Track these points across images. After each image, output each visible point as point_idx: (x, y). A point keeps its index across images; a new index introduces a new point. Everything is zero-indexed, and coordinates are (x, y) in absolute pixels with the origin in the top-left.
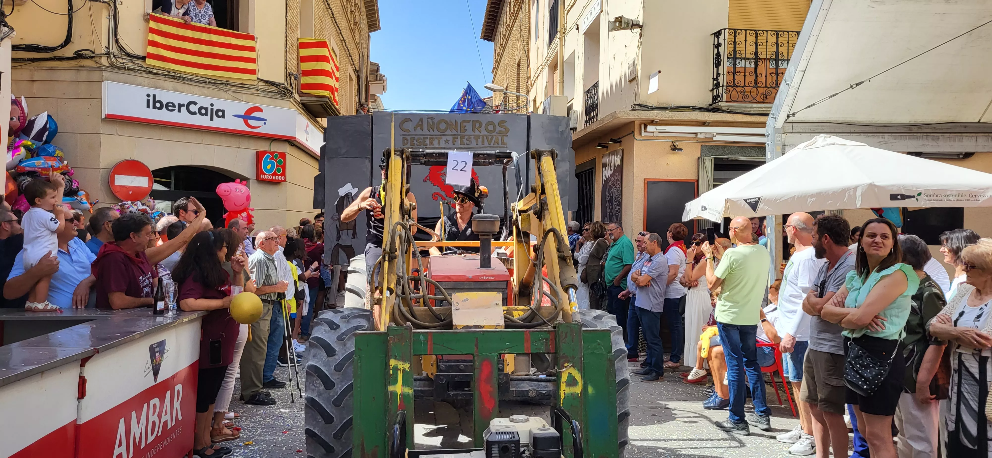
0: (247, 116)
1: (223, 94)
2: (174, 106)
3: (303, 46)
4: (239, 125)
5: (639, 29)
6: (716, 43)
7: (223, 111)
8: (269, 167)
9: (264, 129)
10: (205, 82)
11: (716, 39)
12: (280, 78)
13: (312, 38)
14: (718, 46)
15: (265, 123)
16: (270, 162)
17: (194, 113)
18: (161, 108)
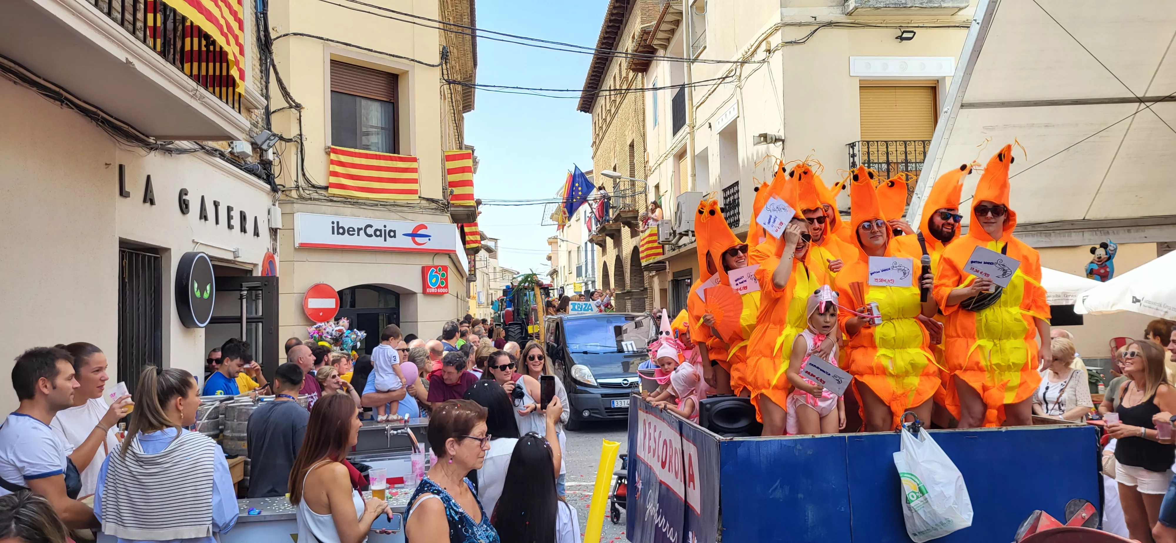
0: (413, 235)
1: (393, 215)
2: (354, 230)
3: (446, 159)
4: (408, 243)
5: (781, 143)
6: (851, 153)
7: (394, 232)
8: (434, 281)
9: (429, 245)
10: (377, 205)
11: (851, 150)
12: (438, 195)
14: (853, 156)
15: (429, 240)
16: (435, 276)
17: (370, 236)
18: (343, 234)
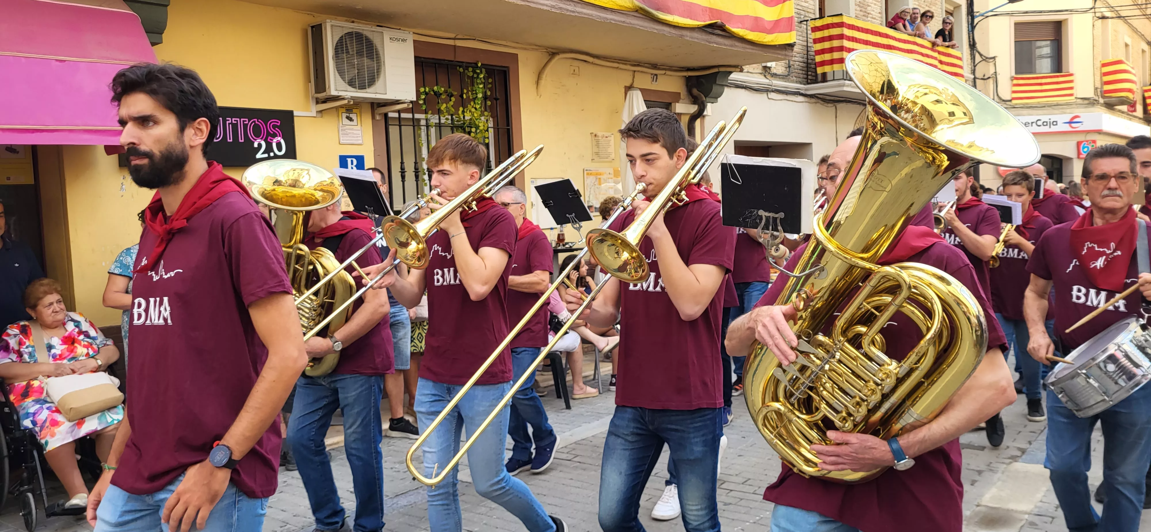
0: (1070, 123)
1: (1056, 112)
2: (1029, 124)
3: (1104, 65)
4: (1067, 128)
7: (1056, 122)
8: (1085, 150)
10: (1044, 107)
12: (1090, 94)
13: (1111, 59)
15: (1082, 124)
16: (1086, 147)
17: (1040, 126)
